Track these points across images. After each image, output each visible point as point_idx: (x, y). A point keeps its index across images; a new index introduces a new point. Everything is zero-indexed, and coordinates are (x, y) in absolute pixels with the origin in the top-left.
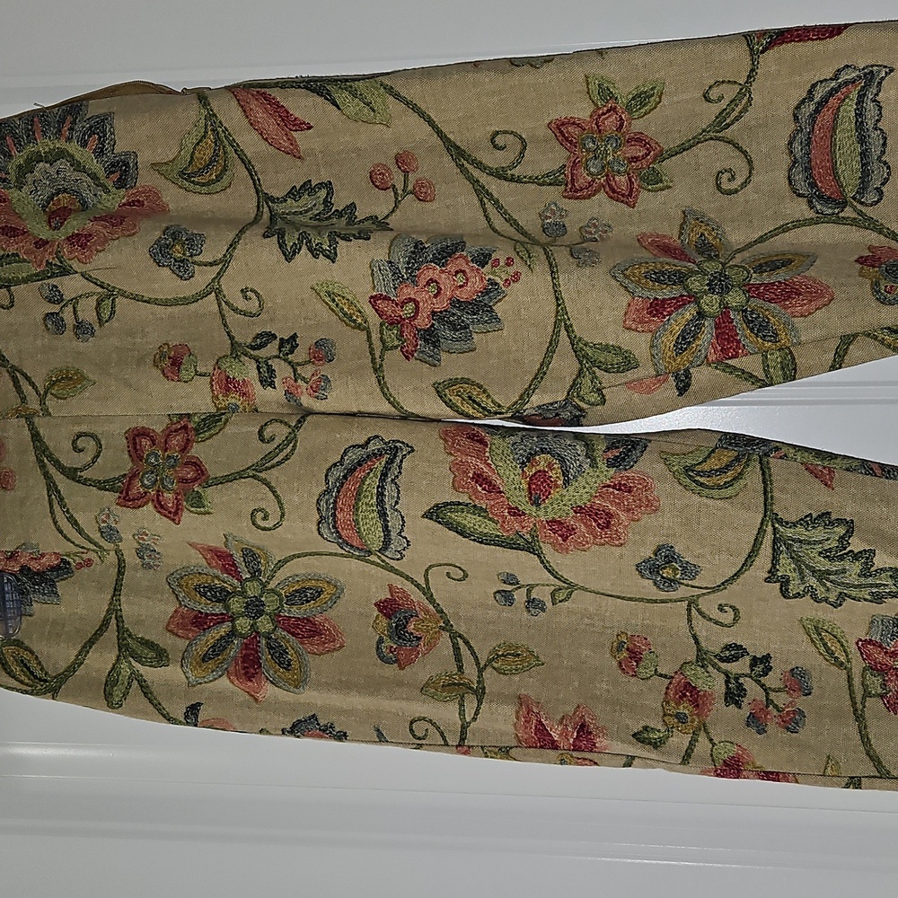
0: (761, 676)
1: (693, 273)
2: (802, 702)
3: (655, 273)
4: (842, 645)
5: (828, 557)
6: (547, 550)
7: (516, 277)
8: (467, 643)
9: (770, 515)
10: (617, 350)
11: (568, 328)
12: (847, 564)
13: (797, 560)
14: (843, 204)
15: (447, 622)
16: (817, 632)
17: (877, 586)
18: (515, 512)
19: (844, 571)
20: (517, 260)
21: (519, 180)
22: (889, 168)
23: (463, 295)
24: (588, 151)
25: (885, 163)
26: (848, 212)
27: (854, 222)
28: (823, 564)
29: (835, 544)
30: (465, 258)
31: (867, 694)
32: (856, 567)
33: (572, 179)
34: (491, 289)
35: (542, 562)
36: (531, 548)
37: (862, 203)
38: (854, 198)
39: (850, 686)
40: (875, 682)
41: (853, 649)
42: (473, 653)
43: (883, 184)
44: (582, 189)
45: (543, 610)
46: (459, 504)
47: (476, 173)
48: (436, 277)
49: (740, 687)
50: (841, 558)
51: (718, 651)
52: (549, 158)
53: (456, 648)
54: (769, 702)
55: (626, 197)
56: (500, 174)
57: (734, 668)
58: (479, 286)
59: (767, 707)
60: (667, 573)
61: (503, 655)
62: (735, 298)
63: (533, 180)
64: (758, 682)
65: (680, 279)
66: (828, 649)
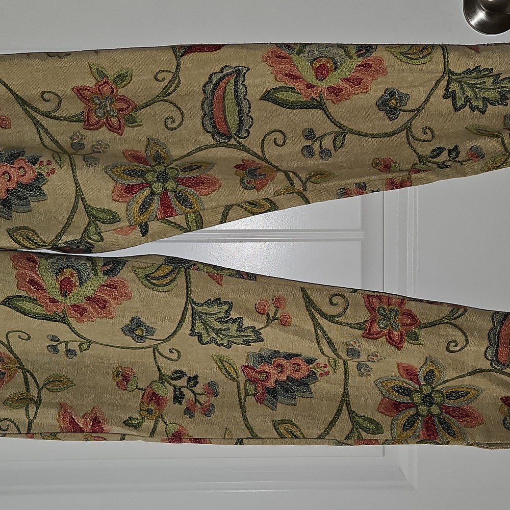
0: (192, 387)
1: (149, 171)
2: (214, 400)
3: (129, 171)
4: (234, 369)
5: (220, 321)
6: (72, 321)
7: (53, 171)
8: (32, 375)
9: (189, 299)
10: (109, 212)
11: (83, 199)
12: (230, 325)
13: (204, 323)
14: (230, 137)
15: (21, 364)
16: (221, 362)
17: (246, 336)
18: (53, 301)
19: (229, 329)
20: (53, 162)
21: (58, 119)
22: (252, 119)
23: (24, 180)
24: (96, 104)
25: (251, 117)
26: (232, 142)
27: (235, 147)
28: (218, 326)
29: (223, 315)
30: (24, 160)
31: (247, 394)
32: (235, 327)
33: (88, 119)
34: (39, 178)
35: (70, 328)
36: (63, 320)
37: (239, 137)
38: (235, 134)
39: (239, 390)
40: (251, 388)
41: (240, 371)
42: (36, 381)
43: (250, 128)
44: (93, 125)
45: (75, 355)
46: (21, 296)
47: (34, 114)
48: (8, 170)
49: (182, 394)
50: (227, 322)
51: (170, 374)
52: (75, 107)
53: (26, 378)
54: (196, 400)
55: (118, 130)
56: (47, 115)
57: (178, 383)
58: (32, 176)
59: (195, 403)
60: (138, 332)
61: (52, 381)
62: (170, 185)
63: (65, 119)
64: (191, 390)
65: (142, 174)
66: (227, 371)
